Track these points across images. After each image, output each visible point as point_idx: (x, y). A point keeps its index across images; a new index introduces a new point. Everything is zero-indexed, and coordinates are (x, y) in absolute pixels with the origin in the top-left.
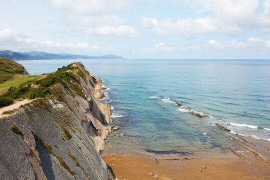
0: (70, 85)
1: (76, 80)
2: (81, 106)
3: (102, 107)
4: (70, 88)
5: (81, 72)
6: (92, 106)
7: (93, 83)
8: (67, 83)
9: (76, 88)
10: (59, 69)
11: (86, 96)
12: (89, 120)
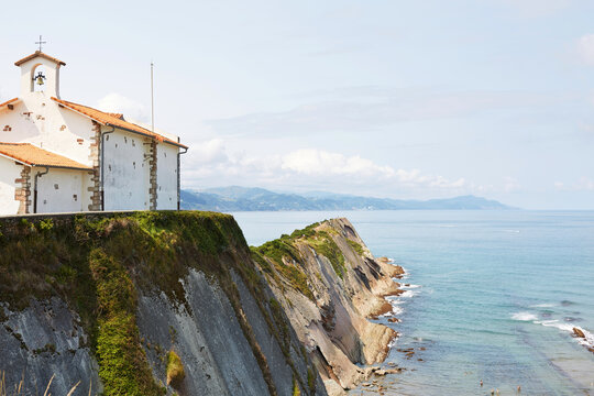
0: (279, 268)
1: (295, 258)
2: (297, 312)
3: (368, 330)
4: (278, 274)
5: (333, 244)
6: (330, 317)
7: (370, 276)
8: (273, 262)
9: (293, 275)
10: (283, 236)
11: (315, 293)
12: (312, 343)
